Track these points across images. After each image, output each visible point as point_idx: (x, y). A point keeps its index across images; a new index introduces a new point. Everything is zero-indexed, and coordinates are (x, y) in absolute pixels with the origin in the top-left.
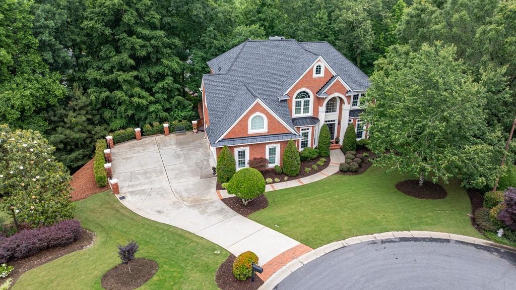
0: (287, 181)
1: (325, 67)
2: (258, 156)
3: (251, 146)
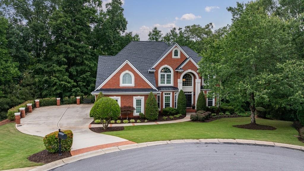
0: (146, 122)
1: (181, 52)
2: (128, 105)
3: (122, 96)
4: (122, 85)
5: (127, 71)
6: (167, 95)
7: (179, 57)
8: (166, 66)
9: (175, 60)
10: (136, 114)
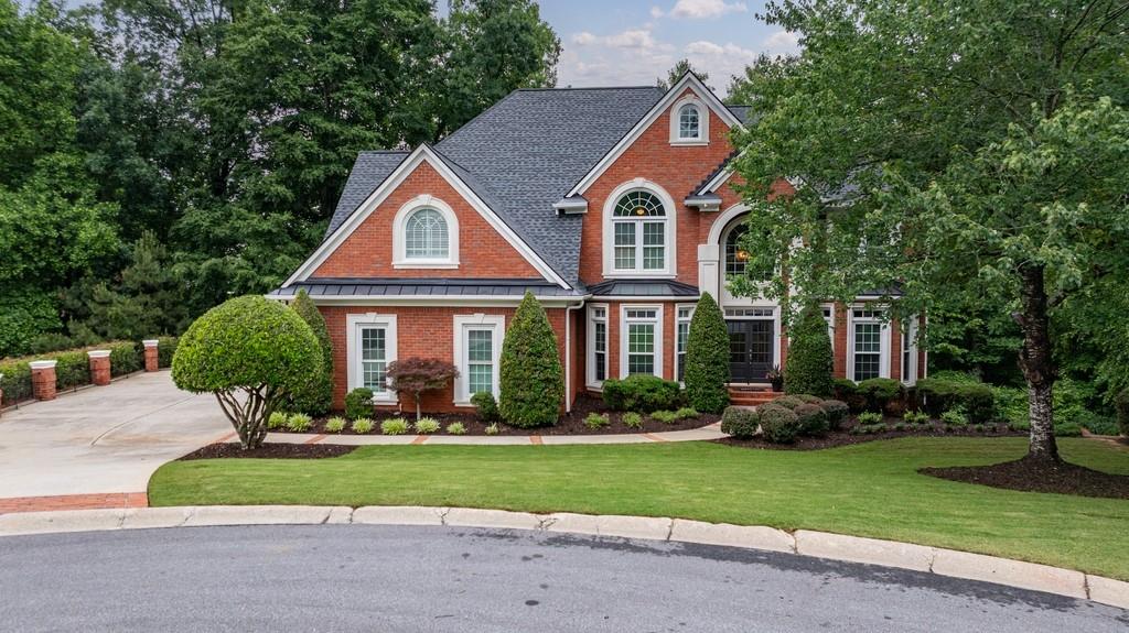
1: (713, 115)
2: (429, 356)
3: (402, 311)
4: (402, 260)
5: (424, 199)
6: (637, 320)
7: (703, 137)
8: (638, 183)
9: (682, 153)
10: (463, 397)
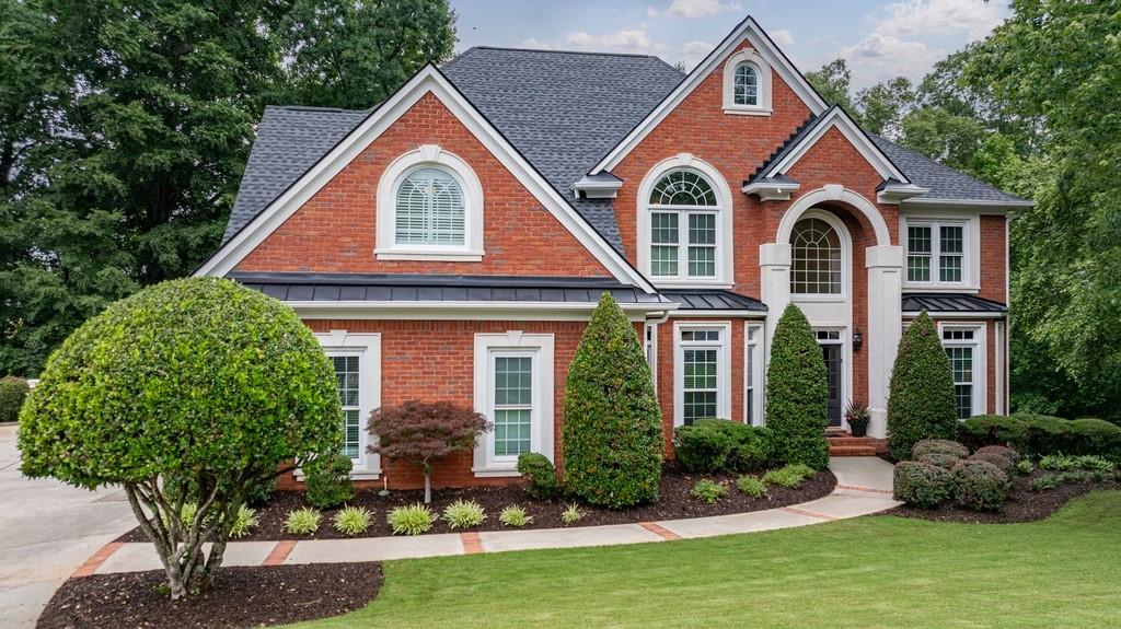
0: (575, 524)
1: (776, 76)
3: (390, 329)
4: (389, 245)
5: (430, 152)
6: (695, 345)
7: (764, 104)
8: (685, 160)
9: (737, 123)
10: (492, 461)
